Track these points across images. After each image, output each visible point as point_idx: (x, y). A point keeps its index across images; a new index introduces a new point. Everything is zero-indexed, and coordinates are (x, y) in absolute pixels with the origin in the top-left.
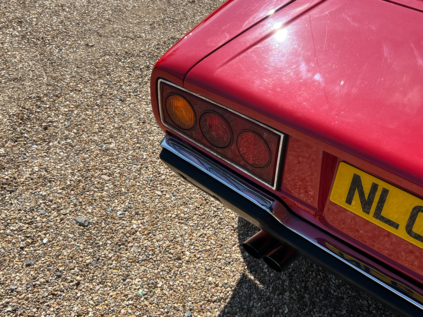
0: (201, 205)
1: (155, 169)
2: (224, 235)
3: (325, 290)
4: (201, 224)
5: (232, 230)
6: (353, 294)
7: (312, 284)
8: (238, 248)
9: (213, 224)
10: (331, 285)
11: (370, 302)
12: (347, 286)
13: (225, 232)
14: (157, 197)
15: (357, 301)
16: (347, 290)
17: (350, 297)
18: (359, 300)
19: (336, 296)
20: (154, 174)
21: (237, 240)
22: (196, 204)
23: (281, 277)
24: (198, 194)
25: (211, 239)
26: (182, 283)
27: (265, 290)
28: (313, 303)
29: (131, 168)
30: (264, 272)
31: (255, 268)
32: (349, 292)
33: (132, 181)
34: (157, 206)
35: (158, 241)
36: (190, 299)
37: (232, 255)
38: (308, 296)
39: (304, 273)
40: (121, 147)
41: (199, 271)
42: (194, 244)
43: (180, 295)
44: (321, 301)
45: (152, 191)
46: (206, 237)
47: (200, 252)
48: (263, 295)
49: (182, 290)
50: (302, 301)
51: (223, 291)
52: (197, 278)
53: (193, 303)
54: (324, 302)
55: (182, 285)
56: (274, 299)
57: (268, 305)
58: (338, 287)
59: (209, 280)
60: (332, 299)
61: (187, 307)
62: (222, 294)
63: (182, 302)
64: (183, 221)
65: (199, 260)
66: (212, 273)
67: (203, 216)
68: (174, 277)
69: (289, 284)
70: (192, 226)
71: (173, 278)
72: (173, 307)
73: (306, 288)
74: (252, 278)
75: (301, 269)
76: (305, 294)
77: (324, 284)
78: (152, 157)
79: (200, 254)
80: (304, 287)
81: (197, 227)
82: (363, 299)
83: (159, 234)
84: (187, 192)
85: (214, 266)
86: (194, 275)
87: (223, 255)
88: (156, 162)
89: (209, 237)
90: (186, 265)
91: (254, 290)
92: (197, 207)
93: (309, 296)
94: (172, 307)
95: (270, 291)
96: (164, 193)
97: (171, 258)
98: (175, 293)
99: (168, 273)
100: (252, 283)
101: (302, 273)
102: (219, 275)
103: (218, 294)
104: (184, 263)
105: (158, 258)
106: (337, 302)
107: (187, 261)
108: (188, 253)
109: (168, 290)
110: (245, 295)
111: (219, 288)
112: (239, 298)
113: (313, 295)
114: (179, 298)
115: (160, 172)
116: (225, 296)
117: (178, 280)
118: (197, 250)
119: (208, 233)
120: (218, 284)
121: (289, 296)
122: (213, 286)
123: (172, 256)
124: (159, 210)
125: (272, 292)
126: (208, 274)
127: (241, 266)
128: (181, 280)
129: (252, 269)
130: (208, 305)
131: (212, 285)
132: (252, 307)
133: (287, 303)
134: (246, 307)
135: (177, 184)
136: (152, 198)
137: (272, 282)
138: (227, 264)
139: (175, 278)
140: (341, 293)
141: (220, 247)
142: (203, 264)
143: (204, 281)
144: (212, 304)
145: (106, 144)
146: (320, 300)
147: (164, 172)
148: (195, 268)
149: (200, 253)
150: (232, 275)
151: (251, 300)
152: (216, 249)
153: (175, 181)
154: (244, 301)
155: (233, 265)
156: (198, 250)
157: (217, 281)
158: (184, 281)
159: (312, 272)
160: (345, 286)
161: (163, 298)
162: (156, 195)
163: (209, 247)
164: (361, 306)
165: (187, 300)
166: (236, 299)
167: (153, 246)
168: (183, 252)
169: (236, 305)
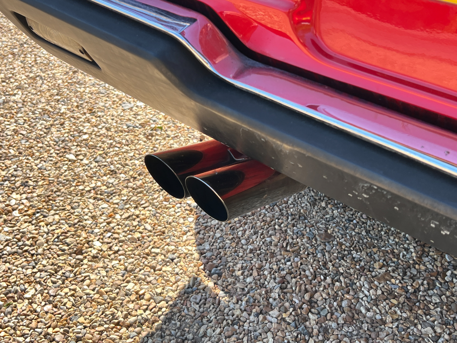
0: (139, 175)
1: (74, 127)
2: (172, 218)
3: (350, 307)
4: (133, 201)
5: (186, 210)
6: (404, 315)
7: (324, 295)
8: (193, 237)
9: (155, 201)
10: (362, 299)
11: (439, 330)
12: (392, 300)
13: (173, 213)
14: (66, 162)
15: (412, 328)
16: (393, 308)
17: (397, 320)
18: (415, 325)
19: (371, 318)
20: (72, 133)
21: (193, 225)
22: (131, 173)
23: (266, 283)
24: (138, 160)
25: (147, 223)
26: (73, 292)
27: (232, 306)
28: (325, 331)
29: (35, 125)
30: (235, 276)
31: (219, 268)
32: (396, 312)
33: (32, 141)
34: (63, 175)
35: (47, 225)
36: (81, 319)
37: (180, 248)
38: (314, 318)
39: (310, 278)
40: (29, 100)
41: (111, 273)
42: (113, 231)
43: (63, 313)
44: (340, 327)
45: (61, 155)
46: (138, 219)
47: (120, 242)
48: (228, 315)
49: (69, 305)
50: (303, 326)
51: (151, 307)
52: (105, 284)
53: (85, 327)
54: (346, 328)
55: (72, 295)
56: (248, 321)
57: (235, 332)
58: (376, 302)
59: (127, 288)
60: (362, 323)
61: (71, 334)
62: (148, 312)
63: (64, 325)
64: (102, 197)
65: (116, 255)
66: (135, 277)
67: (139, 190)
68: (60, 282)
69: (279, 295)
70: (117, 204)
71: (58, 284)
72: (43, 333)
73: (313, 304)
74: (211, 284)
75: (305, 271)
76: (310, 314)
77: (348, 297)
78: (75, 112)
79: (121, 246)
80: (308, 301)
81: (125, 204)
82: (424, 324)
83: (53, 215)
84: (120, 156)
85: (142, 264)
86: (102, 280)
87: (163, 249)
88: (80, 118)
89: (144, 219)
90: (90, 263)
91: (212, 306)
92: (131, 178)
93: (316, 317)
94: (41, 333)
95: (242, 307)
96: (81, 157)
97: (63, 250)
98: (55, 310)
99: (51, 275)
100: (208, 293)
101: (307, 277)
102: (149, 279)
103: (140, 312)
104: (87, 259)
105: (40, 251)
106: (371, 329)
107: (94, 257)
108: (97, 244)
109: (43, 303)
110: (193, 314)
111: (143, 302)
112: (180, 320)
113: (326, 316)
114: (61, 318)
115: (82, 130)
116: (152, 316)
117: (67, 287)
118: (115, 239)
119: (143, 215)
120: (144, 294)
121: (279, 316)
122: (133, 297)
123: (66, 248)
124: (64, 180)
125: (245, 310)
126: (128, 278)
127: (192, 265)
128: (72, 287)
129: (213, 271)
130: (115, 332)
131: (131, 297)
132: (202, 337)
133: (272, 330)
134: (190, 336)
135: (105, 146)
136: (56, 163)
137: (248, 292)
138: (168, 262)
139: (63, 283)
140: (381, 314)
141: (160, 235)
142: (122, 262)
143: (118, 290)
144: (124, 329)
145: (7, 96)
146: (338, 324)
147: (89, 130)
148: (105, 268)
149: (121, 244)
150: (173, 279)
151: (203, 324)
152: (151, 238)
153: (103, 142)
154: (190, 326)
155: (179, 264)
156: (118, 238)
157: (141, 289)
158: (78, 289)
159: (325, 276)
160: (387, 301)
161: (29, 317)
162: (65, 159)
163: (139, 235)
164: (420, 337)
165: (74, 321)
166: (173, 322)
167: (37, 232)
168: (90, 241)
169: (173, 332)
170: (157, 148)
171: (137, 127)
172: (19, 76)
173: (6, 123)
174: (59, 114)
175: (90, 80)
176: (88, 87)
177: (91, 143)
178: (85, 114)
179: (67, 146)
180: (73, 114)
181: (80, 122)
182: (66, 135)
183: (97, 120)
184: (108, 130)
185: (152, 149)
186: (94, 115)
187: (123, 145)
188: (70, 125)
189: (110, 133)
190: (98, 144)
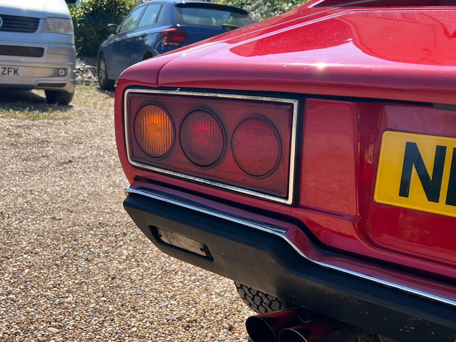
20: (122, 327)
29: (90, 321)
33: (90, 333)
40: (80, 301)
88: (126, 314)
115: (130, 324)
135: (152, 336)
145: (60, 299)
147: (136, 324)
153: (150, 333)
170: (195, 336)
171: (175, 320)
172: (66, 282)
173: (66, 319)
174: (109, 312)
175: (127, 284)
176: (127, 290)
177: (139, 334)
178: (129, 311)
179: (121, 337)
180: (120, 312)
181: (127, 318)
182: (118, 328)
183: (140, 316)
184: (151, 324)
185: (191, 338)
186: (137, 312)
187: (167, 335)
188: (119, 320)
189: (154, 326)
190: (146, 335)
